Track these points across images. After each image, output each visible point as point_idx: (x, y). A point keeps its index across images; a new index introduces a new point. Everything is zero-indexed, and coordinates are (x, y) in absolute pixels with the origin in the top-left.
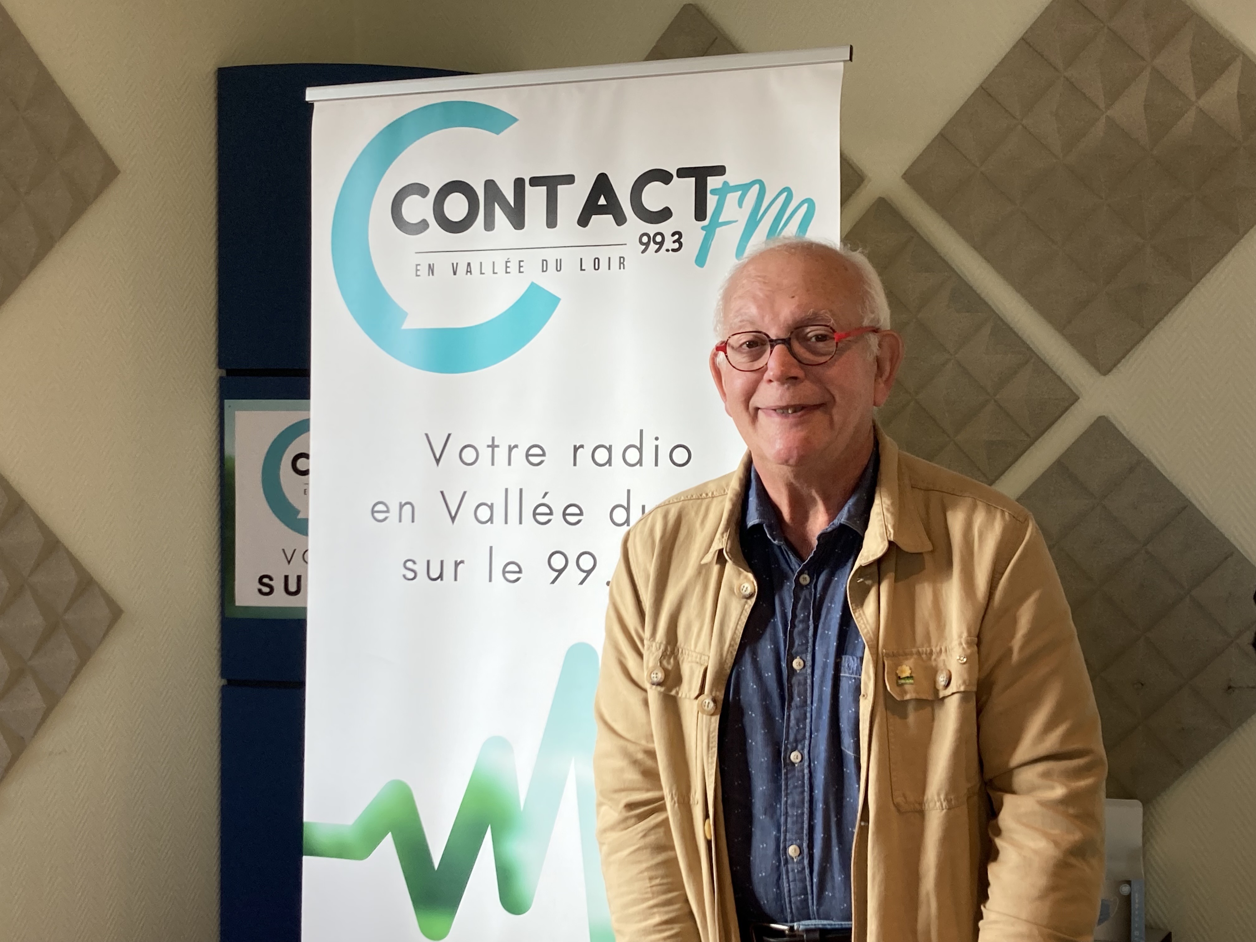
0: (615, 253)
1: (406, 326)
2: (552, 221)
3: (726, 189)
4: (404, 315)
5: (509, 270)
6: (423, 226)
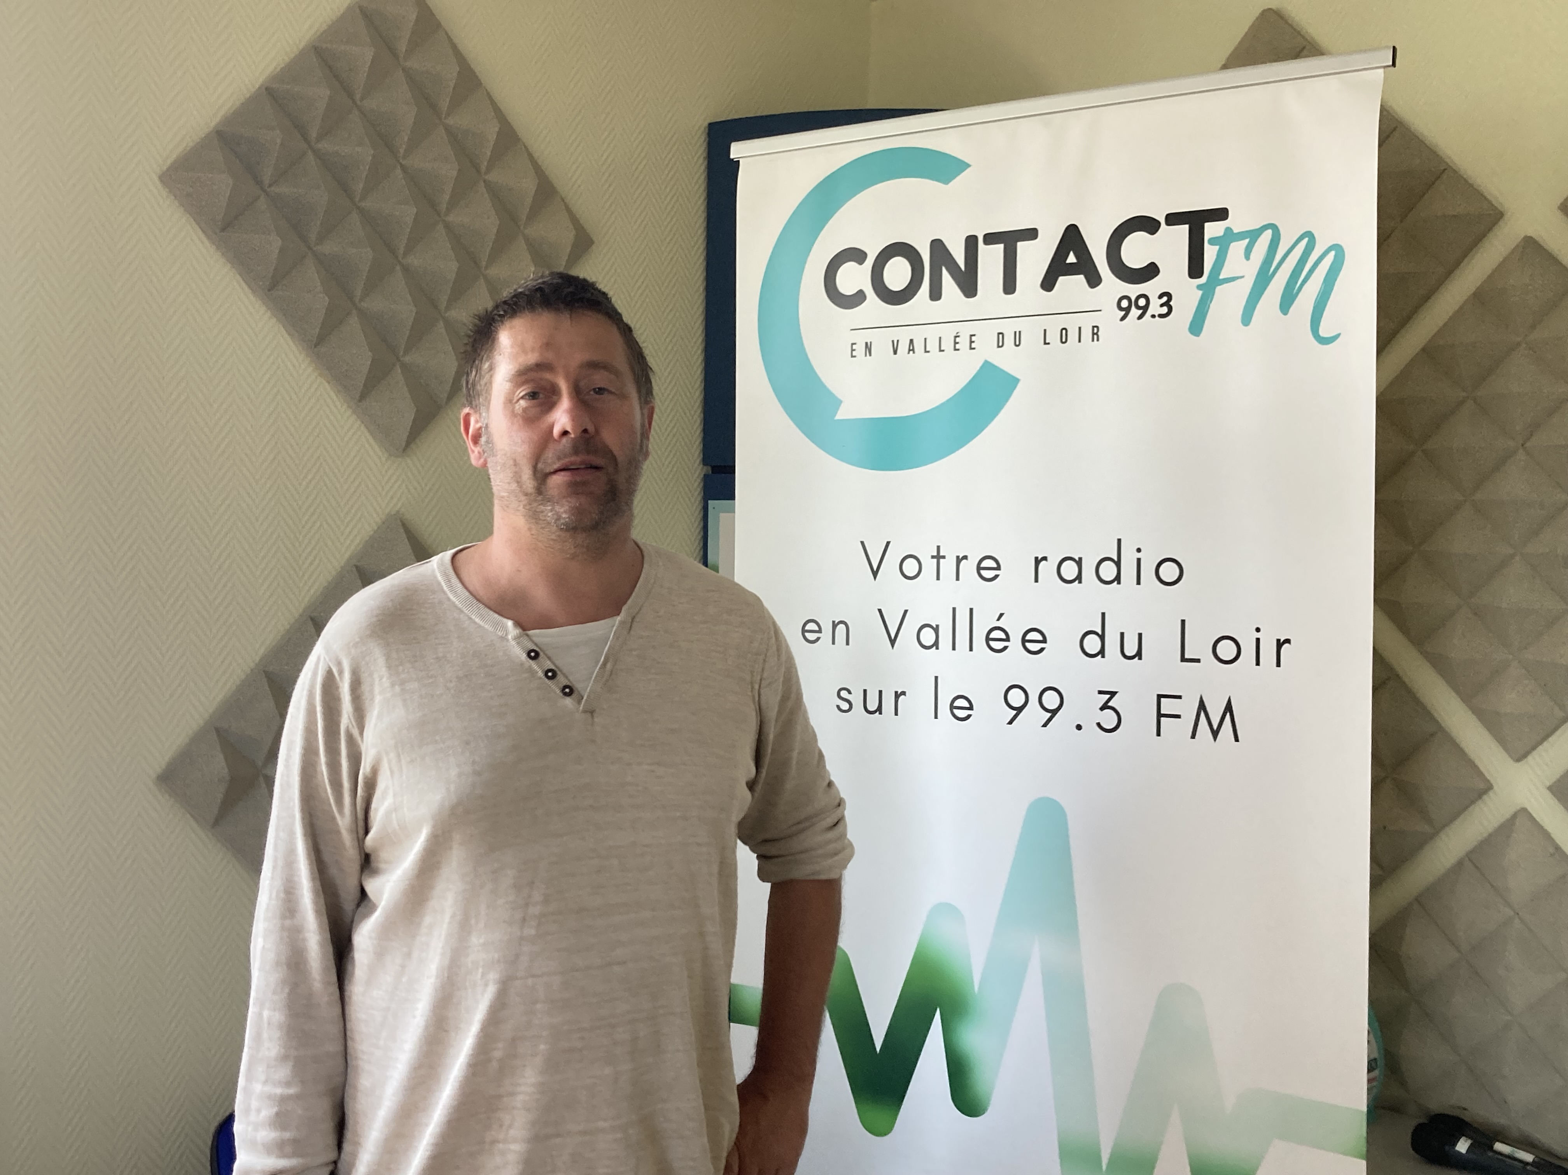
0: (1087, 322)
1: (839, 416)
2: (1009, 286)
3: (1230, 236)
4: (837, 403)
5: (957, 346)
6: (859, 298)
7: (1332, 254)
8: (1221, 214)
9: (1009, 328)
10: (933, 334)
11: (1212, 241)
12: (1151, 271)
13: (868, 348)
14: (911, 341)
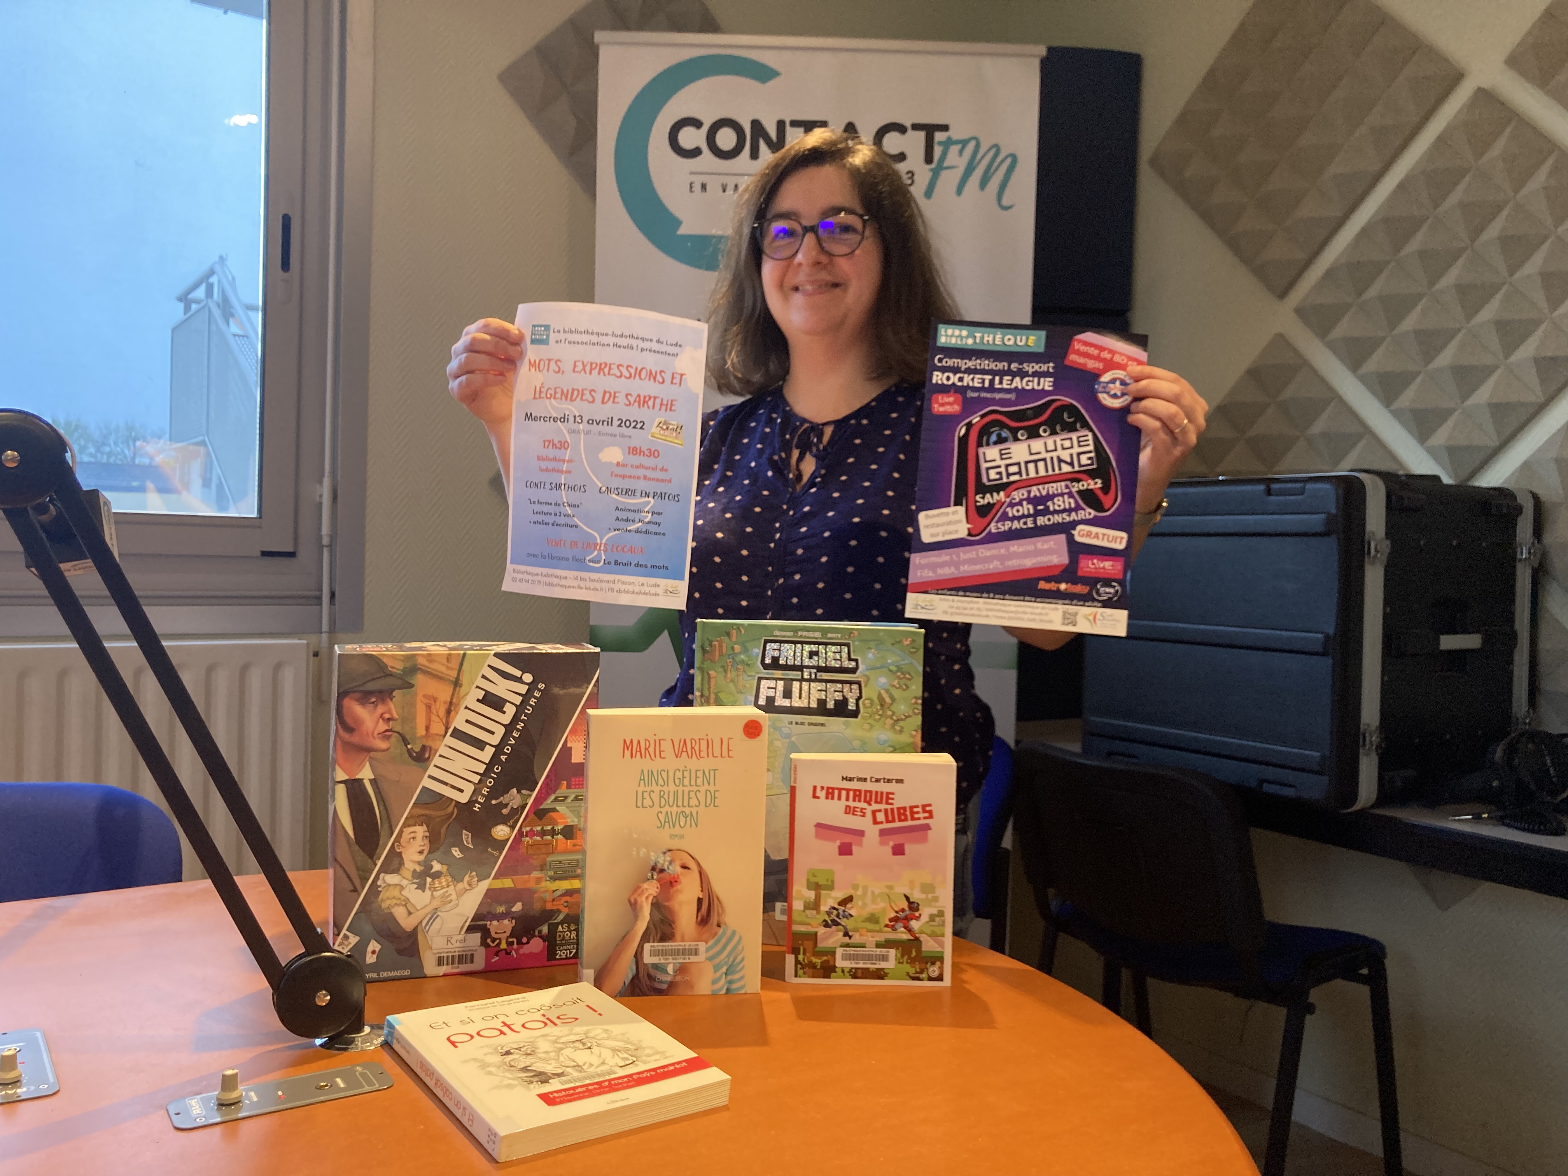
1: (680, 232)
3: (950, 142)
4: (678, 223)
6: (695, 152)
7: (1009, 160)
8: (945, 128)
11: (940, 143)
12: (902, 157)
13: (704, 187)
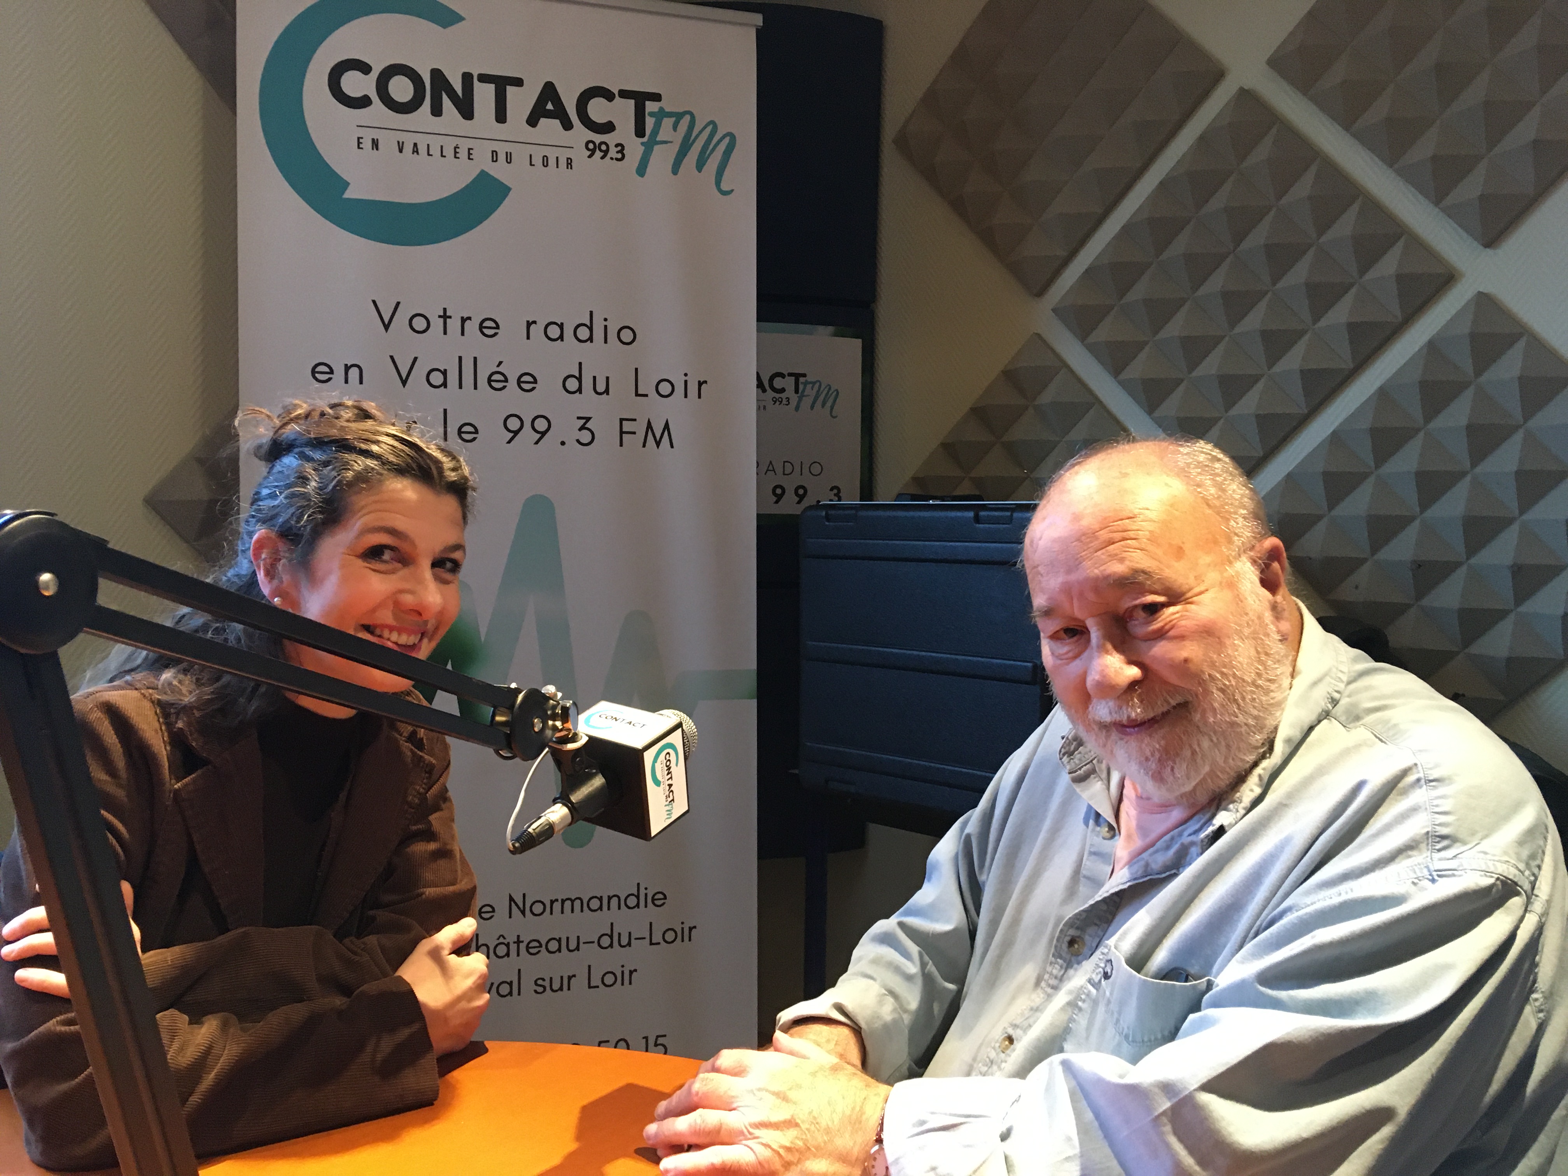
0: (563, 155)
1: (347, 195)
2: (501, 116)
3: (661, 115)
4: (344, 184)
5: (458, 155)
6: (363, 102)
7: (728, 139)
8: (656, 97)
9: (502, 149)
10: (435, 143)
11: (652, 114)
12: (609, 127)
13: (375, 144)
14: (415, 145)
